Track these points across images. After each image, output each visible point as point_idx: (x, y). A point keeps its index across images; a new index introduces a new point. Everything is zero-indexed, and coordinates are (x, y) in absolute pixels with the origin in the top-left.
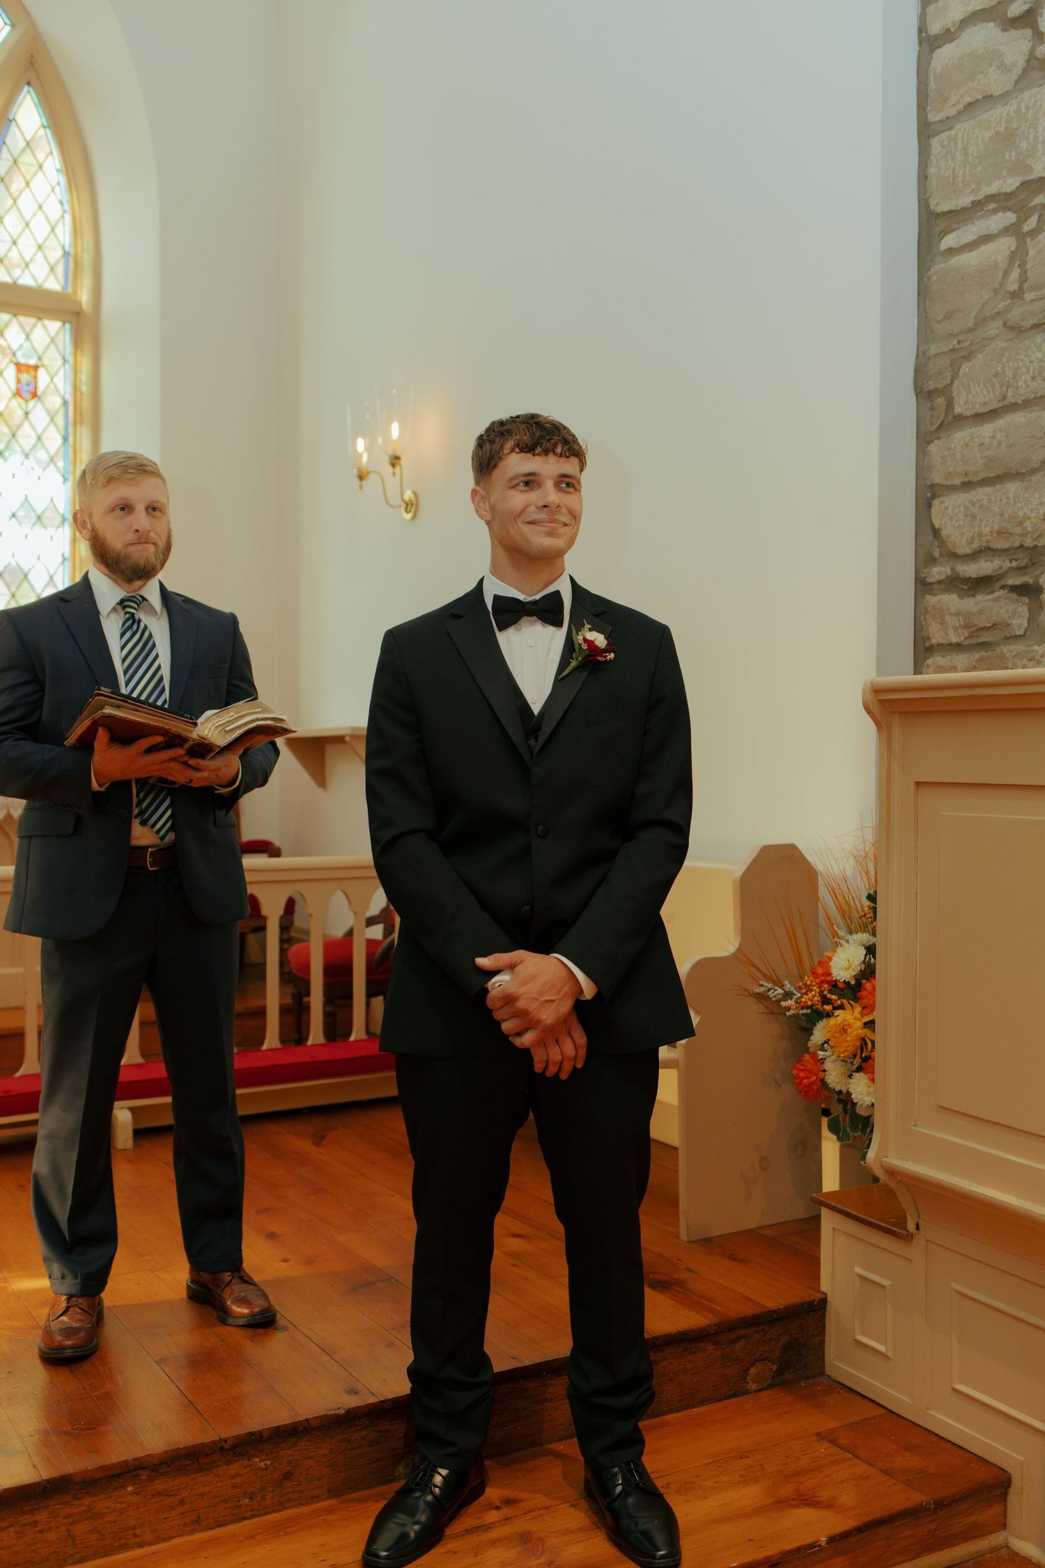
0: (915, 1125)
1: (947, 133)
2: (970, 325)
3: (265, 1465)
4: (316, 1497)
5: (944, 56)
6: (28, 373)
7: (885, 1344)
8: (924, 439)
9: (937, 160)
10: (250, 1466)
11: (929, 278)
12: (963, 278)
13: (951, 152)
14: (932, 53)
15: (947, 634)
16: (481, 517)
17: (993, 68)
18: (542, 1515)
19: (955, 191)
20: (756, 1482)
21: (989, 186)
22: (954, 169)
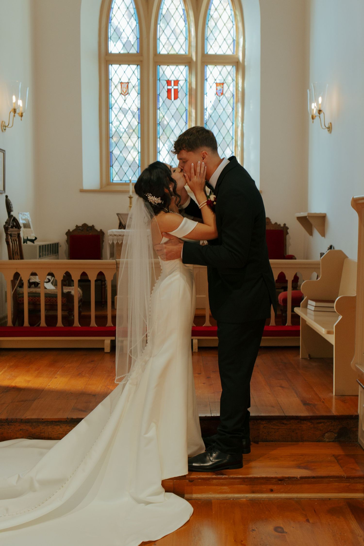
6: (220, 86)
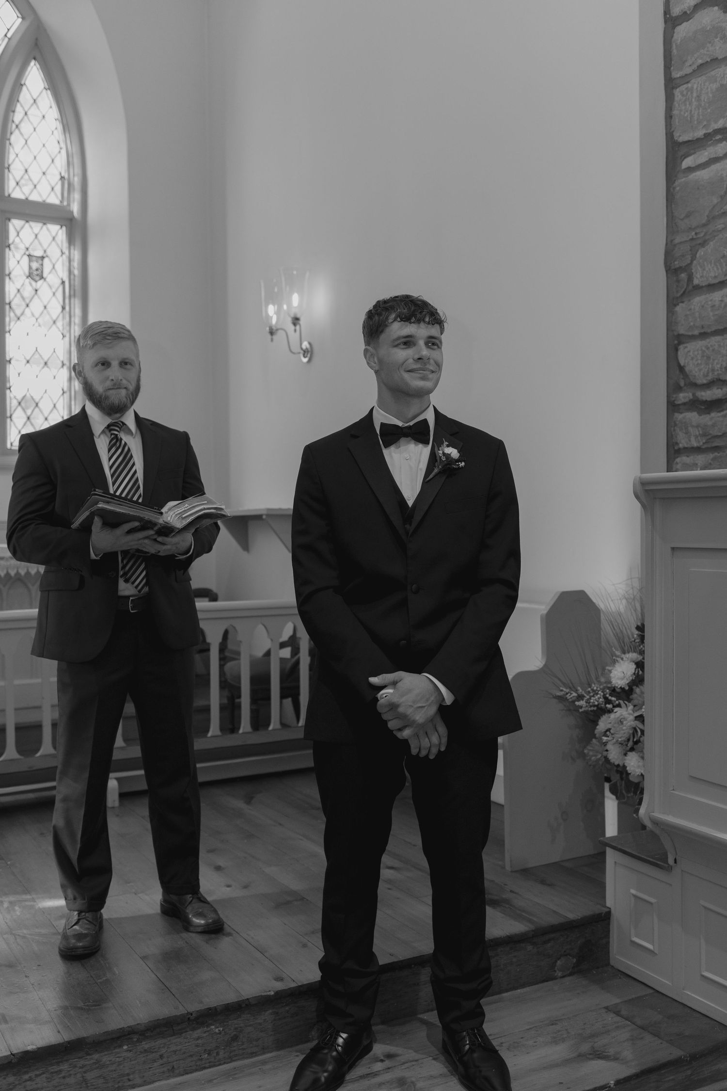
0: (673, 790)
1: (685, 86)
2: (704, 221)
3: (219, 1030)
4: (254, 1053)
5: (682, 31)
6: (37, 262)
7: (652, 943)
8: (672, 303)
9: (679, 105)
10: (208, 1031)
11: (674, 188)
12: (698, 188)
13: (689, 99)
14: (674, 29)
15: (690, 441)
16: (371, 367)
17: (717, 39)
18: (413, 1065)
19: (692, 126)
20: (563, 1042)
21: (716, 122)
22: (691, 111)
